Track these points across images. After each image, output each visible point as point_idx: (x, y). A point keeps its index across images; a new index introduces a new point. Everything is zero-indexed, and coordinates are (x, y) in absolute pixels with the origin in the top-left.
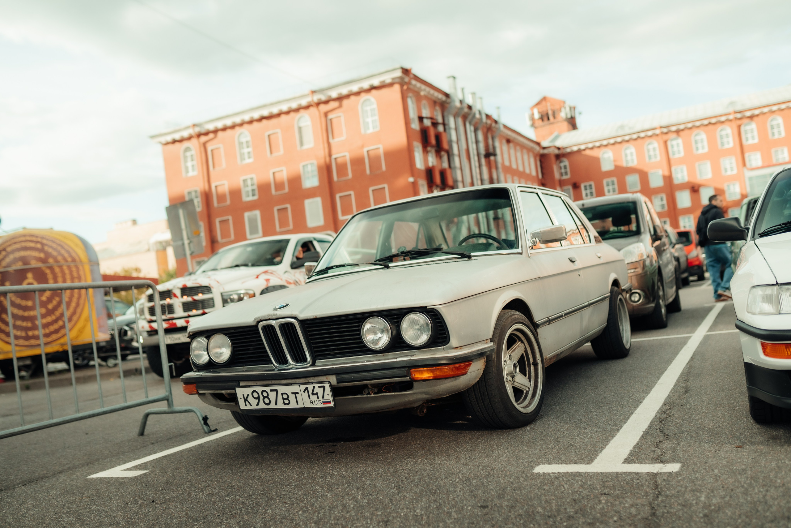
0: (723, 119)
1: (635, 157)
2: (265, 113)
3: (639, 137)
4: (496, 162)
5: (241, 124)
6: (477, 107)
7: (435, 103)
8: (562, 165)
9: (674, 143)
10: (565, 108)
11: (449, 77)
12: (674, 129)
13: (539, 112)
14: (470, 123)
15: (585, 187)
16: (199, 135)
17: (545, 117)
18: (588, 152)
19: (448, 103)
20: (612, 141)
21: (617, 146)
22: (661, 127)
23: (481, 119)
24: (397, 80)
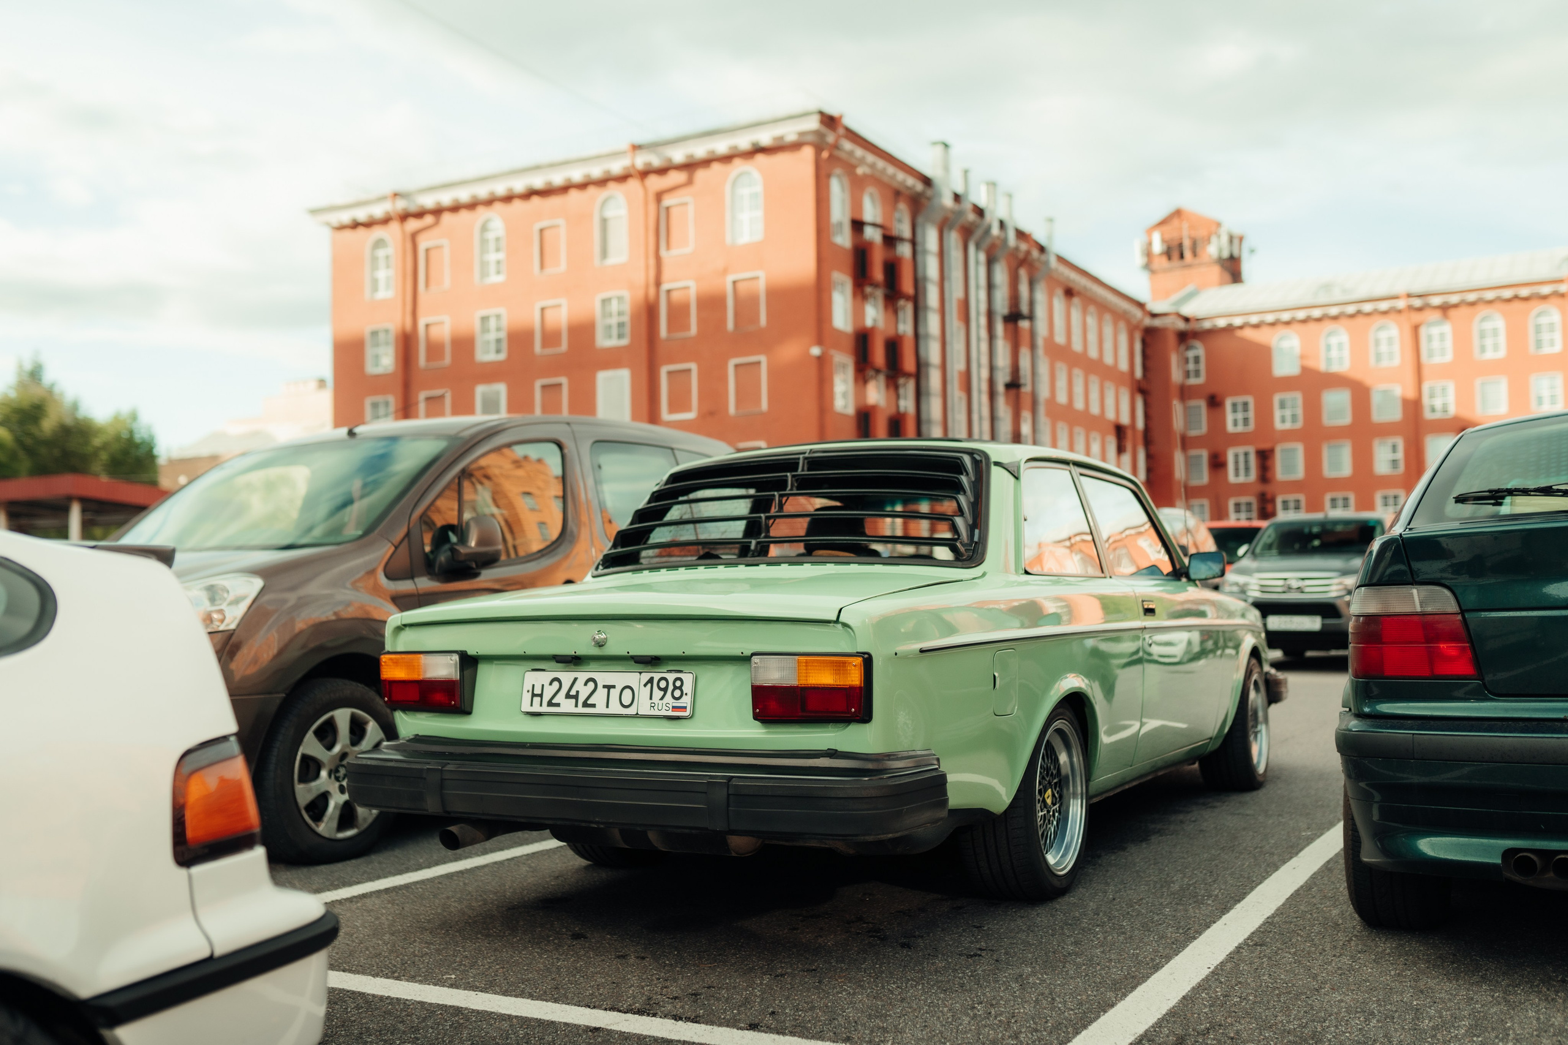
0: (1546, 290)
1: (1346, 353)
2: (538, 182)
3: (1359, 312)
4: (1032, 334)
5: (489, 202)
6: (997, 211)
7: (897, 194)
8: (1191, 354)
9: (1435, 331)
10: (1219, 237)
11: (935, 143)
12: (1436, 301)
13: (1163, 241)
14: (978, 246)
15: (1234, 405)
16: (404, 217)
17: (1175, 251)
18: (1248, 333)
19: (929, 199)
20: (1301, 315)
21: (1312, 326)
22: (1409, 296)
23: (1005, 241)
24: (810, 138)
